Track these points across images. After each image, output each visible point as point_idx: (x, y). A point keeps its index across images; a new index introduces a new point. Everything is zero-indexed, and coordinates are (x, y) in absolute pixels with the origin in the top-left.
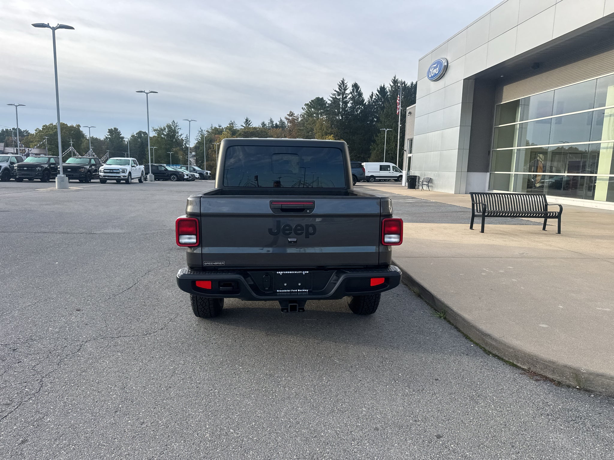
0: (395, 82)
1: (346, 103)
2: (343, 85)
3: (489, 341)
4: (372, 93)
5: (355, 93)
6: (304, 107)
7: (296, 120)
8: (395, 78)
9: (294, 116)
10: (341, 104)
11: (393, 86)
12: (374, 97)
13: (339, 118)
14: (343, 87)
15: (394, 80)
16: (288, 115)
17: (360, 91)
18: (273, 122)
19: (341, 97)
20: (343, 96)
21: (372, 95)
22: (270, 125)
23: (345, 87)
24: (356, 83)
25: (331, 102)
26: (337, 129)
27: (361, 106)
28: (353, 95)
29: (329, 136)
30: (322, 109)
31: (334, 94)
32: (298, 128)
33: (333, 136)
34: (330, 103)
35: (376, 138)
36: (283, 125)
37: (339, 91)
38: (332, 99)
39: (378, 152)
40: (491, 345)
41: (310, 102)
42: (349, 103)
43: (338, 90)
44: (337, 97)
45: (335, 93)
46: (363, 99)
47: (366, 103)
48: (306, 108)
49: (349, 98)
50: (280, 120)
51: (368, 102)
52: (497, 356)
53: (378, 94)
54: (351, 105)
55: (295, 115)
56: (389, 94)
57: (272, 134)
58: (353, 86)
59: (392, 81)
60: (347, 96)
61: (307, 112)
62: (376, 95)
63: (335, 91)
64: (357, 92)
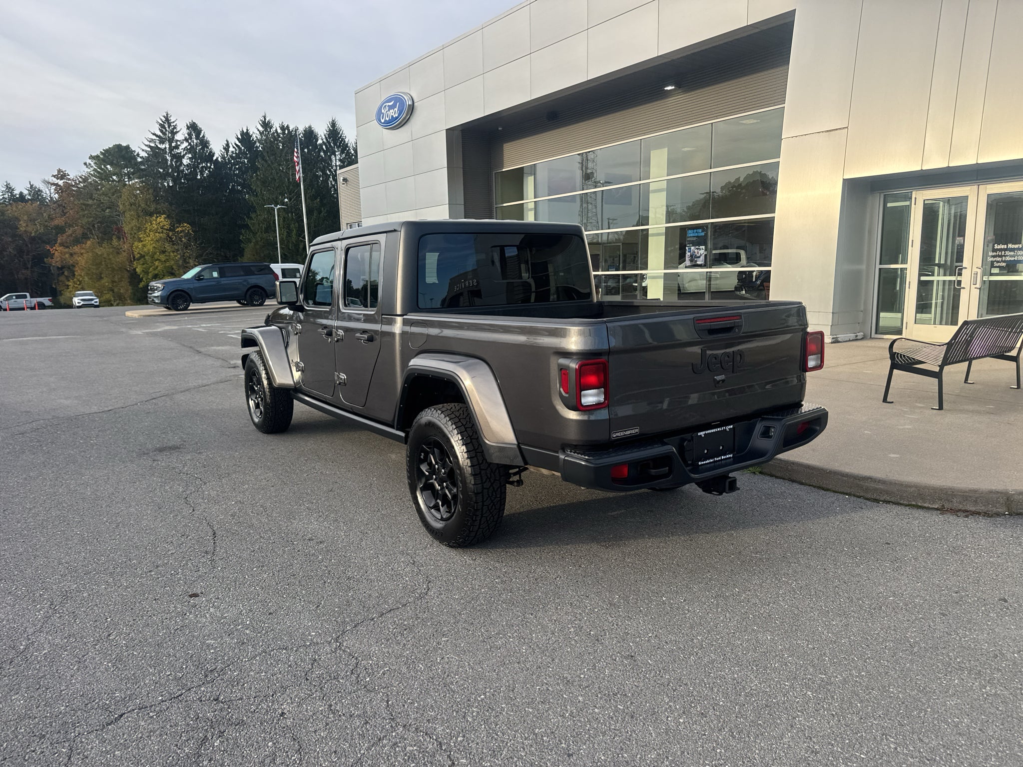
0: (266, 125)
1: (178, 158)
2: (167, 125)
3: (873, 485)
4: (227, 141)
5: (195, 141)
6: (89, 161)
7: (73, 186)
8: (265, 119)
9: (69, 179)
10: (169, 158)
11: (263, 132)
12: (231, 149)
13: (168, 185)
14: (169, 127)
15: (264, 122)
16: (54, 176)
17: (204, 137)
18: (13, 190)
19: (167, 146)
20: (170, 145)
21: (228, 145)
22: (6, 196)
23: (173, 129)
24: (194, 123)
25: (148, 154)
26: (167, 204)
27: (209, 165)
28: (190, 144)
29: (157, 217)
30: (129, 166)
31: (152, 141)
32: (81, 201)
33: (165, 218)
34: (147, 156)
35: (249, 222)
36: (39, 195)
37: (161, 134)
38: (149, 149)
39: (258, 247)
40: (876, 490)
41: (101, 152)
42: (185, 157)
43: (159, 133)
44: (159, 146)
45: (154, 137)
46: (211, 152)
47: (217, 158)
48: (92, 164)
49: (184, 149)
50: (29, 186)
51: (222, 158)
52: (889, 502)
53: (239, 144)
54: (188, 161)
55: (71, 177)
56: (258, 144)
57: (16, 214)
58: (188, 128)
59: (261, 122)
60: (180, 145)
61: (98, 172)
62: (235, 146)
63: (154, 134)
64: (197, 137)
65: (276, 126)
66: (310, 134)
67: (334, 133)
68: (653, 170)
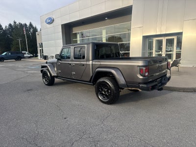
21: (6, 26)
27: (2, 31)
47: (4, 29)
53: (9, 26)
56: (13, 27)
65: (17, 23)
66: (26, 25)
67: (31, 25)
68: (103, 34)
